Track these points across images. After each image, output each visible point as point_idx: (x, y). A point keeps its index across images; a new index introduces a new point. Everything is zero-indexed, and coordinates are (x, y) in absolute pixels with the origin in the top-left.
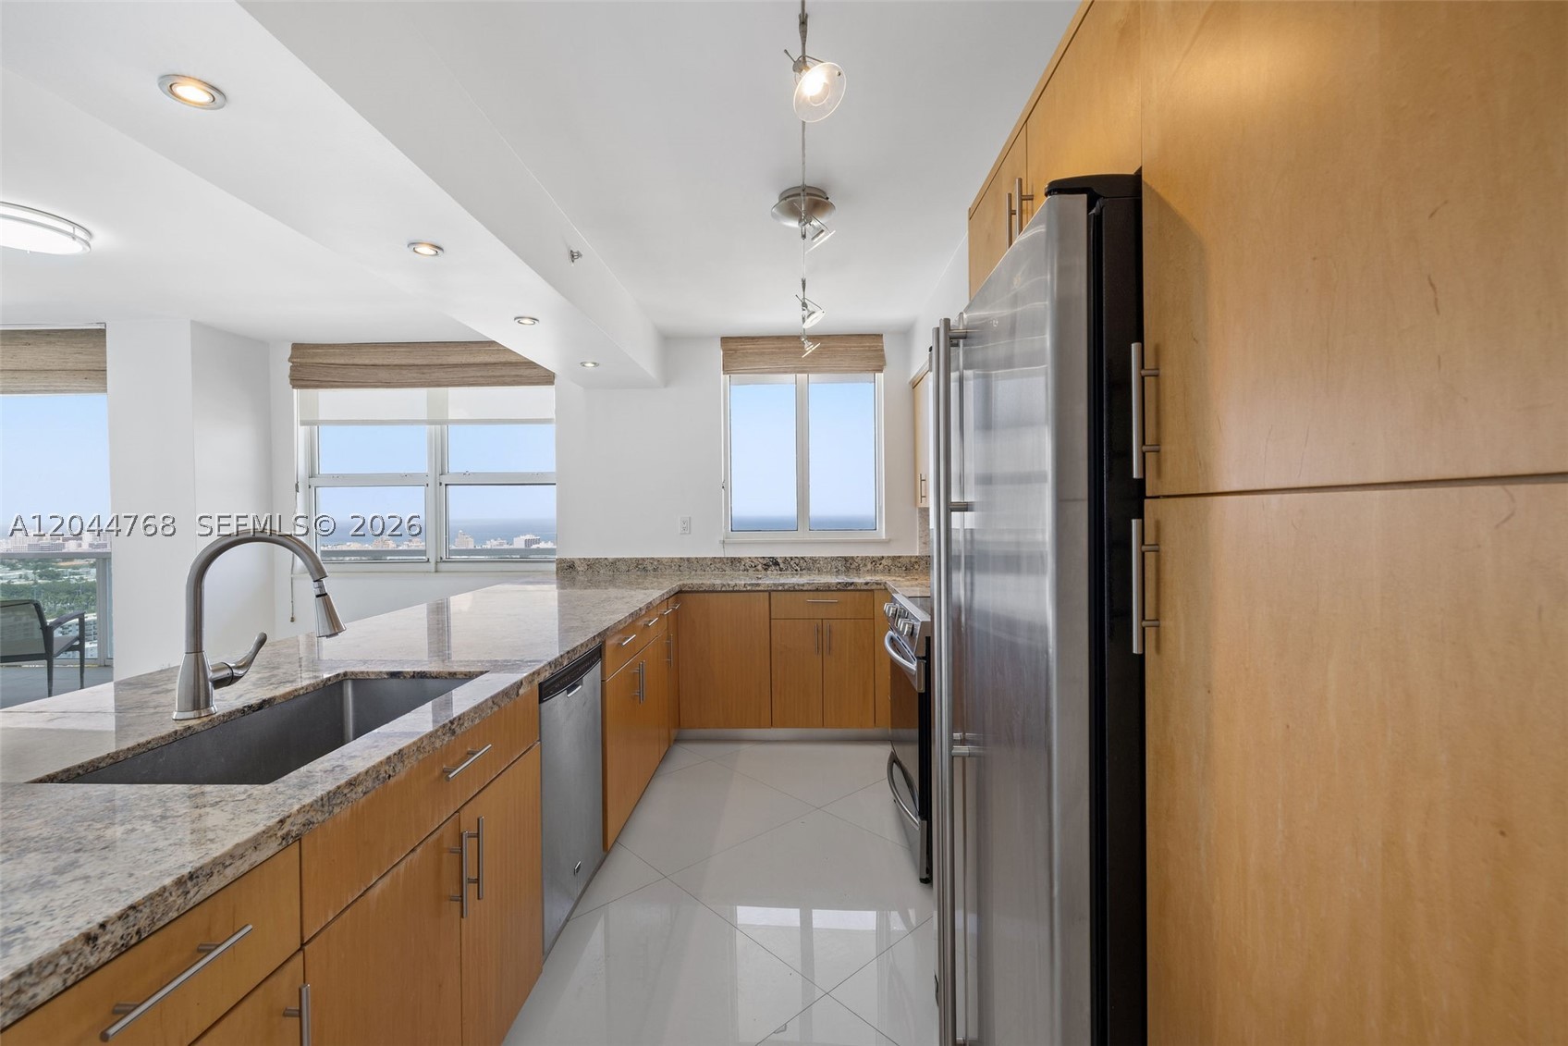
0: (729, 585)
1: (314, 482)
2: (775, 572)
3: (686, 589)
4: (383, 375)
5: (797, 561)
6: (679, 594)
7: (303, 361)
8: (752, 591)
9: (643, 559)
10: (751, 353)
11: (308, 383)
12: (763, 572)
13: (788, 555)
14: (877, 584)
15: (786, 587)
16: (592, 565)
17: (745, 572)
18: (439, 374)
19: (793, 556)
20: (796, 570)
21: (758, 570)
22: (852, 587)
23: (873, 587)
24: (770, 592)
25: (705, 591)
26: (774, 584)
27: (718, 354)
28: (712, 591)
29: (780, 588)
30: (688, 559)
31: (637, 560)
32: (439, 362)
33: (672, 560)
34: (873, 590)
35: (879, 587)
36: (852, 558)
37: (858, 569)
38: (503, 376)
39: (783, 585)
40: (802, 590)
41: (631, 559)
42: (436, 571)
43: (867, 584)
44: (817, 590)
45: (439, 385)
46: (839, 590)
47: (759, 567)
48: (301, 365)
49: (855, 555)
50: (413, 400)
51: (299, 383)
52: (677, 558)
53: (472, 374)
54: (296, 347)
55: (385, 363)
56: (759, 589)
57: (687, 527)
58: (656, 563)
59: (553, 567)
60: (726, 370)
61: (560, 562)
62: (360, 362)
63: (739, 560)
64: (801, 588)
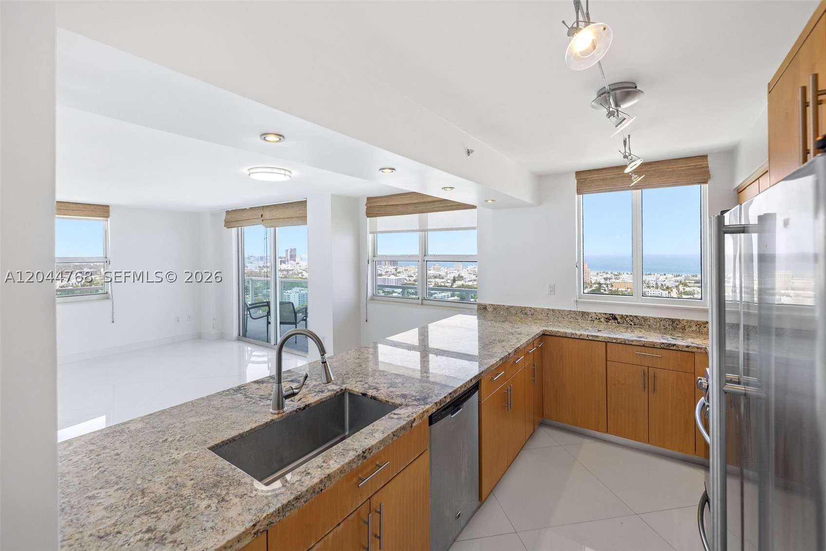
0: (576, 334)
1: (375, 259)
2: (614, 324)
3: (548, 333)
4: (400, 209)
5: (631, 318)
6: (544, 336)
7: (372, 205)
8: (594, 340)
9: (525, 308)
10: (597, 180)
11: (372, 215)
12: (605, 323)
13: (624, 313)
14: (698, 348)
15: (619, 341)
16: (496, 308)
17: (592, 322)
18: (423, 207)
19: (629, 314)
20: (631, 325)
21: (601, 322)
22: (674, 348)
23: (694, 350)
24: (606, 343)
25: (560, 336)
26: (609, 338)
27: (574, 182)
28: (565, 336)
29: (614, 341)
30: (553, 310)
31: (522, 308)
32: (423, 201)
33: (543, 310)
34: (694, 352)
35: (699, 350)
36: (679, 320)
37: (684, 328)
38: (452, 206)
39: (616, 339)
40: (631, 345)
41: (518, 307)
42: (422, 304)
43: (688, 347)
44: (644, 346)
45: (423, 213)
46: (662, 348)
47: (602, 320)
48: (370, 207)
49: (681, 318)
50: (411, 220)
51: (370, 215)
52: (546, 309)
53: (438, 206)
54: (368, 199)
55: (401, 203)
56: (598, 339)
57: (552, 290)
58: (533, 311)
59: (476, 307)
60: (579, 192)
61: (479, 305)
62: (391, 204)
63: (588, 314)
64: (630, 343)
